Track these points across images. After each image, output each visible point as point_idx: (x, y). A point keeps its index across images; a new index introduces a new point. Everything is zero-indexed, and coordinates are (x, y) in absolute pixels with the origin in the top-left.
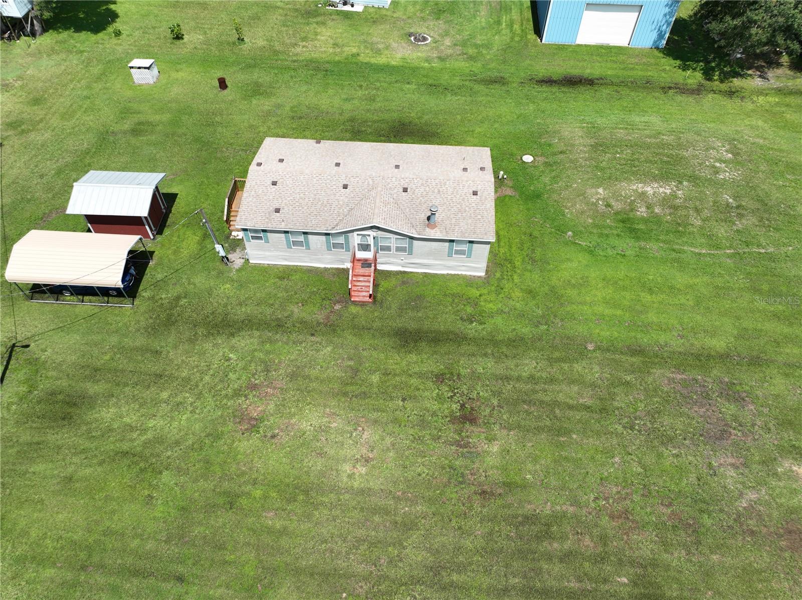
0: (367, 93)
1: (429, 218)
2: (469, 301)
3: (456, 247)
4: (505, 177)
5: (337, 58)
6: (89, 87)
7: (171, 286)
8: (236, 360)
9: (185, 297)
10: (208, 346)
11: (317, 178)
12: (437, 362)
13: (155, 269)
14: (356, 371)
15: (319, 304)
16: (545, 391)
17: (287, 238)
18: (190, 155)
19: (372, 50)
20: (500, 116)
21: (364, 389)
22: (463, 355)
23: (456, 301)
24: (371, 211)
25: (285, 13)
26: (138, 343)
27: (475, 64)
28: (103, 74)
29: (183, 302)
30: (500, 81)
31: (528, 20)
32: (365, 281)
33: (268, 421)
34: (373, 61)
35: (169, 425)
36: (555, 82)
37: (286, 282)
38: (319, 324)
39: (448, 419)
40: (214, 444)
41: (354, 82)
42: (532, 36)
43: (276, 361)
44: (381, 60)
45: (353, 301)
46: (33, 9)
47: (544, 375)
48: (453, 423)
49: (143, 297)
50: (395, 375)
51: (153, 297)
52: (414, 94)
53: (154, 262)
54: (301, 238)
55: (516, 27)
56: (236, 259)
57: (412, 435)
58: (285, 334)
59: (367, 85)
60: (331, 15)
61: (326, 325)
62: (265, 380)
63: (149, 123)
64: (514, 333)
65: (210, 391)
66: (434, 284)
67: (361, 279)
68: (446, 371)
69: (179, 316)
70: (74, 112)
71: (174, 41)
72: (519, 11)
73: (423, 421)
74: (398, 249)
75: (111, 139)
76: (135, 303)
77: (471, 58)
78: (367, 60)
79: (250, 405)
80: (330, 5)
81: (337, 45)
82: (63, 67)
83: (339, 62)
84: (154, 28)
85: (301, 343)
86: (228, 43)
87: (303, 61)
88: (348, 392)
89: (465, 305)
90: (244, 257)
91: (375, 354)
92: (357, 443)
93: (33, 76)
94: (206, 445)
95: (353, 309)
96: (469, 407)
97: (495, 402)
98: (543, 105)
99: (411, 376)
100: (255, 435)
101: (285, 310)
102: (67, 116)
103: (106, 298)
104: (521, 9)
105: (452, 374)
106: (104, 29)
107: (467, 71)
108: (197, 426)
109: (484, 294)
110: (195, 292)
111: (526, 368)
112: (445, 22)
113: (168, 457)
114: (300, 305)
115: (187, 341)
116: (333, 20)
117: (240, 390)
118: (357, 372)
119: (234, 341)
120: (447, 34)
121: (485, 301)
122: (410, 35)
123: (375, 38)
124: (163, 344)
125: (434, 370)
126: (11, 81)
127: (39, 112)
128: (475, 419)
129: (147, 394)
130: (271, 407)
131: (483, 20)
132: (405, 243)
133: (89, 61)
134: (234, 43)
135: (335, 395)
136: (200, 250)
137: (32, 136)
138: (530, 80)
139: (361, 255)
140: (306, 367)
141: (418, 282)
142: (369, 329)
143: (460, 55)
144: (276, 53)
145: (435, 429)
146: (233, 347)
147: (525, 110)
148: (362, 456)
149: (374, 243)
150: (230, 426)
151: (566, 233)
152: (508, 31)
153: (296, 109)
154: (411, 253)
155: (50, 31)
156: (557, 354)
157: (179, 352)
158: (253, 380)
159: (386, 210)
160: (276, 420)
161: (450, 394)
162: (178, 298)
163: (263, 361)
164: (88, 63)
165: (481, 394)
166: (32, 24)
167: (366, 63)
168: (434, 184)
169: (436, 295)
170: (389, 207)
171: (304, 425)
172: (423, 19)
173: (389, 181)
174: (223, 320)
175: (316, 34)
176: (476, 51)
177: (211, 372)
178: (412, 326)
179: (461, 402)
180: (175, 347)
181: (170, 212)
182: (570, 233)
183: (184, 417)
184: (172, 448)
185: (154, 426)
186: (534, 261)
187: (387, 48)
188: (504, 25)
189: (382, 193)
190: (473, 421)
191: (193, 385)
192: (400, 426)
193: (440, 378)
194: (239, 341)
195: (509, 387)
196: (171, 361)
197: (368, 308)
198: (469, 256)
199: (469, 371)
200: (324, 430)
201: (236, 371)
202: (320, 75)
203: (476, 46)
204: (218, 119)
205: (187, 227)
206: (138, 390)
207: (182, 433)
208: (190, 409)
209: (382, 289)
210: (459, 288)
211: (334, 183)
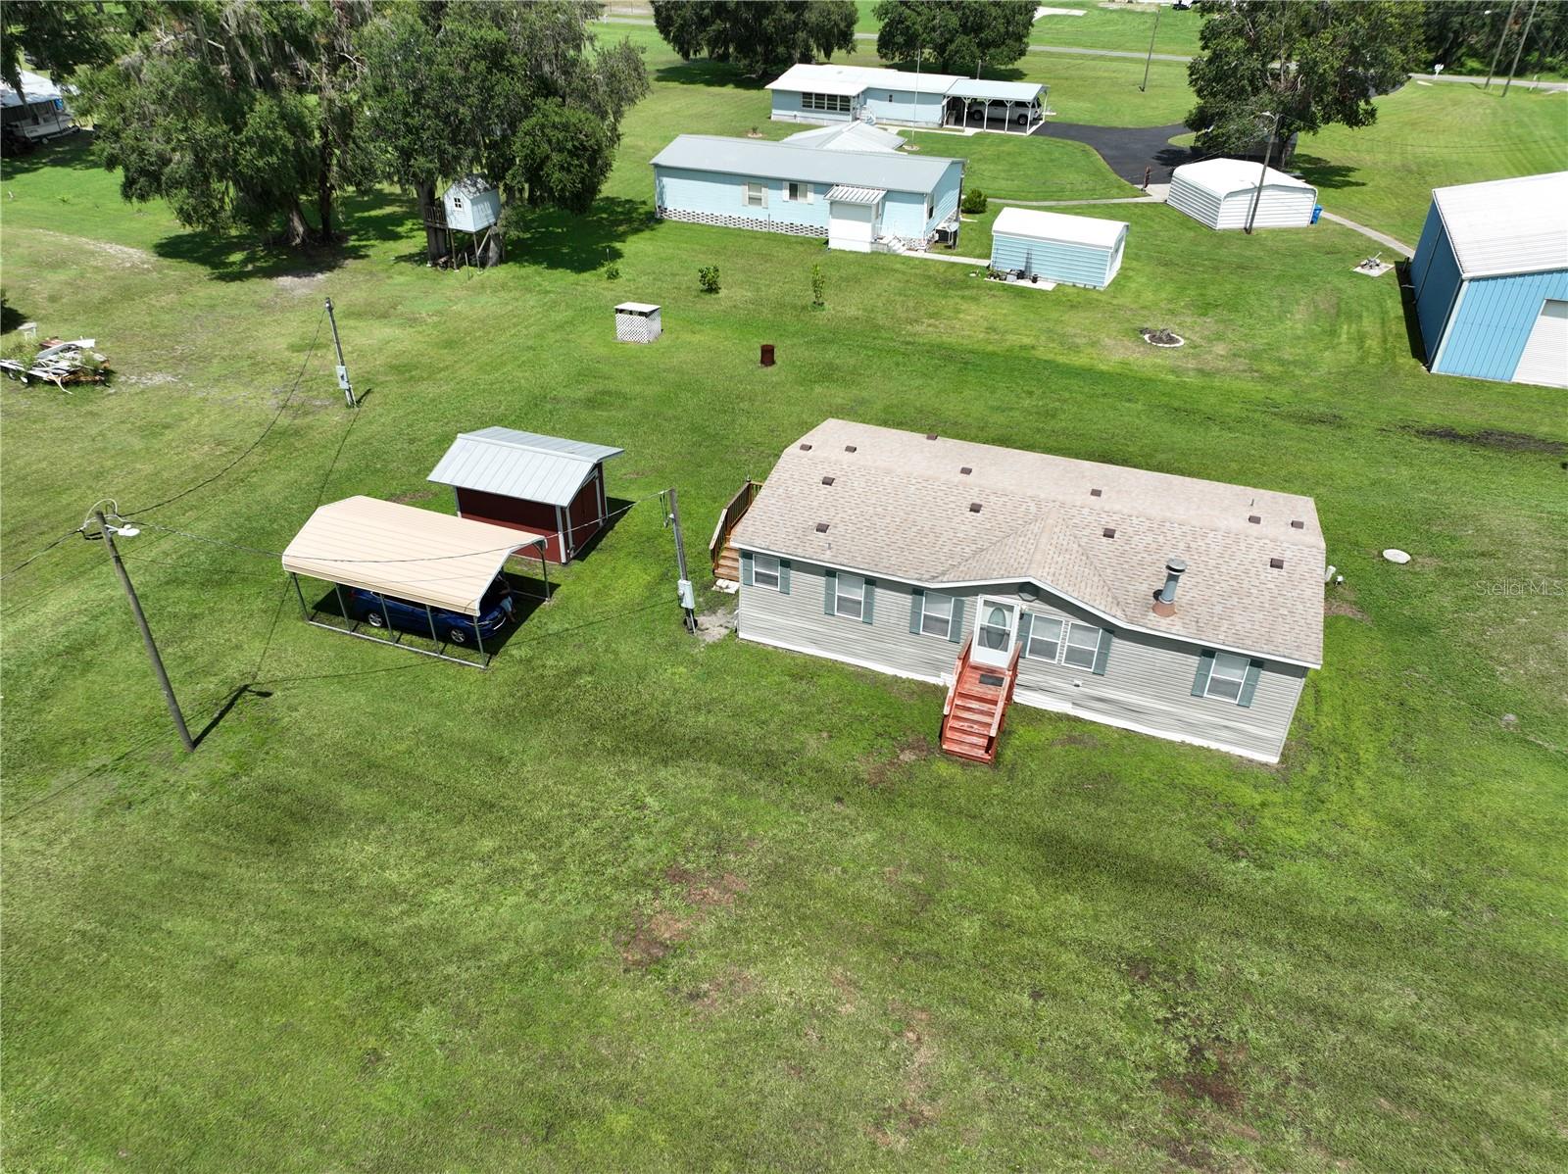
0: (1040, 403)
1: (1157, 594)
2: (1231, 808)
3: (1217, 671)
4: (1340, 579)
5: (990, 348)
6: (540, 336)
7: (570, 648)
8: (657, 813)
9: (591, 673)
10: (607, 770)
11: (919, 486)
12: (1137, 928)
13: (549, 614)
14: (925, 899)
15: (864, 743)
16: (1448, 1077)
17: (830, 588)
18: (676, 450)
19: (1062, 344)
20: (1330, 476)
21: (936, 944)
22: (1207, 928)
23: (1199, 803)
24: (1026, 556)
25: (906, 278)
26: (470, 735)
27: (1278, 388)
28: (571, 323)
29: (584, 680)
30: (1335, 421)
31: (1398, 336)
32: (982, 712)
33: (692, 957)
34: (1061, 359)
35: (472, 909)
36: (1463, 438)
37: (803, 686)
38: (857, 780)
39: (1152, 1075)
40: (555, 976)
41: (1018, 384)
42: (1407, 361)
43: (745, 834)
44: (1080, 360)
45: (948, 752)
46: (495, 224)
47: (1443, 1033)
48: (1167, 1091)
49: (511, 656)
50: (1022, 932)
51: (529, 661)
52: (1139, 417)
53: (552, 603)
54: (858, 594)
55: (1373, 344)
56: (713, 627)
57: (1048, 1089)
58: (777, 785)
59: (1044, 393)
60: (990, 289)
61: (874, 787)
62: (709, 867)
63: (619, 394)
64: (1354, 909)
65: (582, 862)
66: (1147, 756)
67: (975, 705)
68: (1159, 956)
69: (567, 703)
70: (503, 364)
71: (702, 295)
72: (1378, 321)
73: (1081, 1060)
74: (1074, 656)
75: (549, 406)
76: (491, 664)
77: (1268, 378)
78: (1050, 356)
79: (661, 912)
80: (992, 275)
81: (995, 330)
82: (511, 308)
83: (994, 354)
84: (674, 275)
85: (808, 810)
86: (794, 307)
87: (924, 344)
88: (896, 943)
89: (1220, 817)
90: (729, 625)
91: (977, 872)
92: (897, 1069)
93: (460, 313)
94: (537, 974)
95: (943, 769)
96: (1214, 1058)
97: (1292, 1065)
98: (1434, 472)
99: (1062, 944)
100: (652, 981)
101: (788, 738)
102: (488, 368)
103: (441, 645)
104: (1383, 319)
105: (1173, 965)
106: (595, 269)
107: (1260, 397)
108: (531, 928)
109: (1274, 804)
110: (613, 668)
111: (1386, 1003)
112: (1216, 322)
113: (447, 978)
114: (825, 735)
115: (567, 751)
116: (994, 296)
117: (647, 875)
118: (928, 902)
119: (663, 773)
120: (1220, 337)
121: (1276, 818)
122: (1143, 331)
123: (1070, 329)
124: (518, 747)
125: (1126, 946)
126: (424, 315)
127: (448, 357)
128: (1230, 1095)
129: (451, 835)
130: (707, 929)
131: (1299, 326)
132: (1091, 643)
133: (555, 303)
134: (804, 308)
135: (861, 941)
136: (647, 598)
137: (423, 386)
138: (1404, 428)
139: (982, 656)
140: (807, 862)
141: (1106, 746)
142: (975, 817)
143: (1245, 371)
144: (877, 328)
145: (1115, 1090)
146: (658, 785)
147: (1390, 474)
148: (903, 1105)
149: (1020, 630)
150: (605, 946)
151: (1499, 715)
152: (1353, 348)
153: (895, 410)
154: (1100, 672)
155: (510, 263)
156: (1479, 989)
157: (545, 769)
158: (682, 861)
159: (1060, 559)
160: (711, 962)
161: (1162, 1013)
162: (577, 672)
163: (713, 827)
164: (551, 308)
165: (1252, 1034)
166: (486, 248)
167: (1045, 361)
168: (1178, 532)
169: (1150, 781)
170: (1068, 556)
171: (774, 990)
172: (1172, 312)
173: (1074, 512)
174: (653, 729)
175: (957, 311)
176: (1281, 369)
177: (597, 824)
178: (1081, 832)
179: (1193, 1041)
180: (541, 759)
181: (612, 528)
182: (1511, 717)
183: (512, 900)
184: (461, 960)
185: (442, 903)
186: (1409, 759)
187: (1093, 344)
188: (1344, 338)
189: (1057, 530)
190: (1224, 1098)
191: (549, 840)
192: (1017, 1056)
193: (1139, 968)
194: (674, 776)
195: (1334, 1038)
196: (524, 782)
197: (978, 774)
198: (1245, 703)
199: (1220, 969)
200: (819, 1014)
201: (651, 833)
202: (951, 368)
203: (1282, 362)
204: (745, 405)
205: (635, 557)
206: (436, 822)
207: (494, 933)
208: (529, 885)
209: (1017, 742)
210: (1211, 778)
211: (952, 498)
